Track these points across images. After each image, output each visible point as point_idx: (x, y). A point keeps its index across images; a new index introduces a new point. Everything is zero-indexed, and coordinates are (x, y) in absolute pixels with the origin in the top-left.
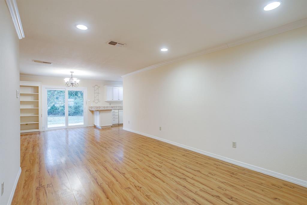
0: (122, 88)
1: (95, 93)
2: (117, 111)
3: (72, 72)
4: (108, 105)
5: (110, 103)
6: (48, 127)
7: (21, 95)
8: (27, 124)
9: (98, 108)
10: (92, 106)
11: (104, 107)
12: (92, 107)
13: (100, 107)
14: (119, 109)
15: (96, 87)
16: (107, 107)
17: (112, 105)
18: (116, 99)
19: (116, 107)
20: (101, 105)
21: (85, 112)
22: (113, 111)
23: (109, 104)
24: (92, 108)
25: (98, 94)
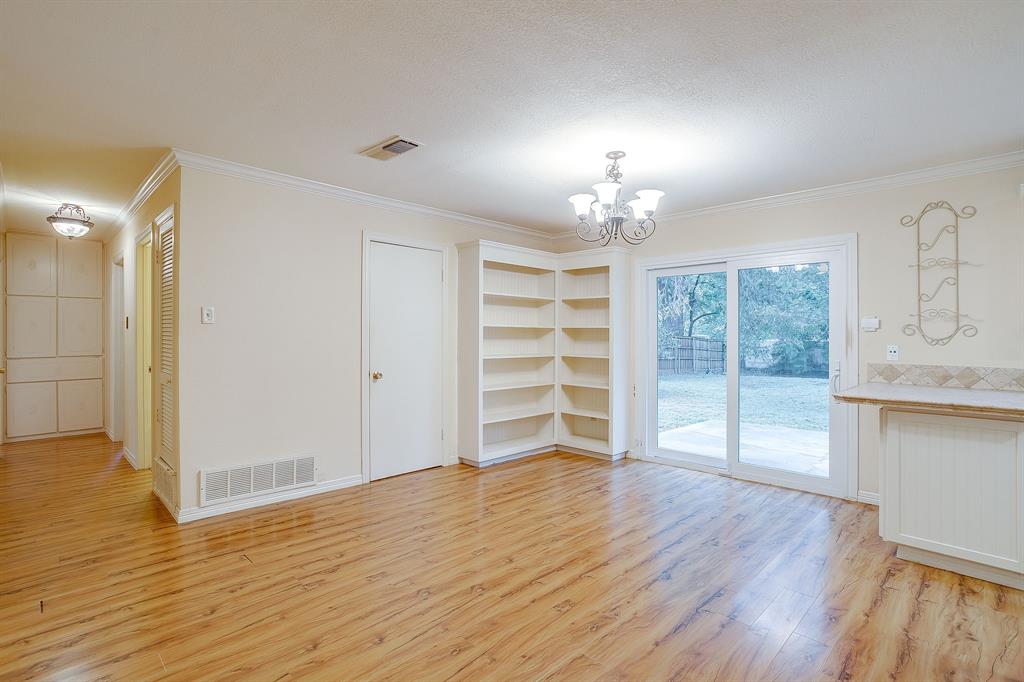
1: (919, 267)
13: (969, 378)
15: (937, 219)
24: (890, 380)
25: (952, 273)
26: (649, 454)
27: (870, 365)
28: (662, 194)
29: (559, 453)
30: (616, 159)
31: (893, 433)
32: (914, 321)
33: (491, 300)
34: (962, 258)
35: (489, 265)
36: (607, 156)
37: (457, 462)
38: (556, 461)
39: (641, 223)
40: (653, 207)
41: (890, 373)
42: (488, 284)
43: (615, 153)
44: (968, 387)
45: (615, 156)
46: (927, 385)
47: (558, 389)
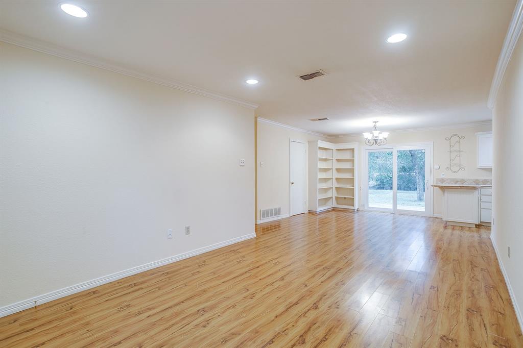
1: (450, 151)
3: (375, 122)
6: (369, 206)
7: (338, 160)
8: (345, 198)
9: (457, 182)
10: (443, 177)
13: (463, 181)
15: (455, 139)
20: (467, 175)
21: (428, 189)
24: (442, 183)
25: (459, 153)
27: (437, 179)
29: (334, 209)
31: (446, 194)
32: (449, 166)
33: (321, 160)
34: (461, 150)
35: (320, 148)
37: (308, 211)
38: (333, 212)
39: (381, 140)
40: (386, 136)
41: (442, 180)
42: (321, 154)
44: (463, 184)
47: (334, 189)
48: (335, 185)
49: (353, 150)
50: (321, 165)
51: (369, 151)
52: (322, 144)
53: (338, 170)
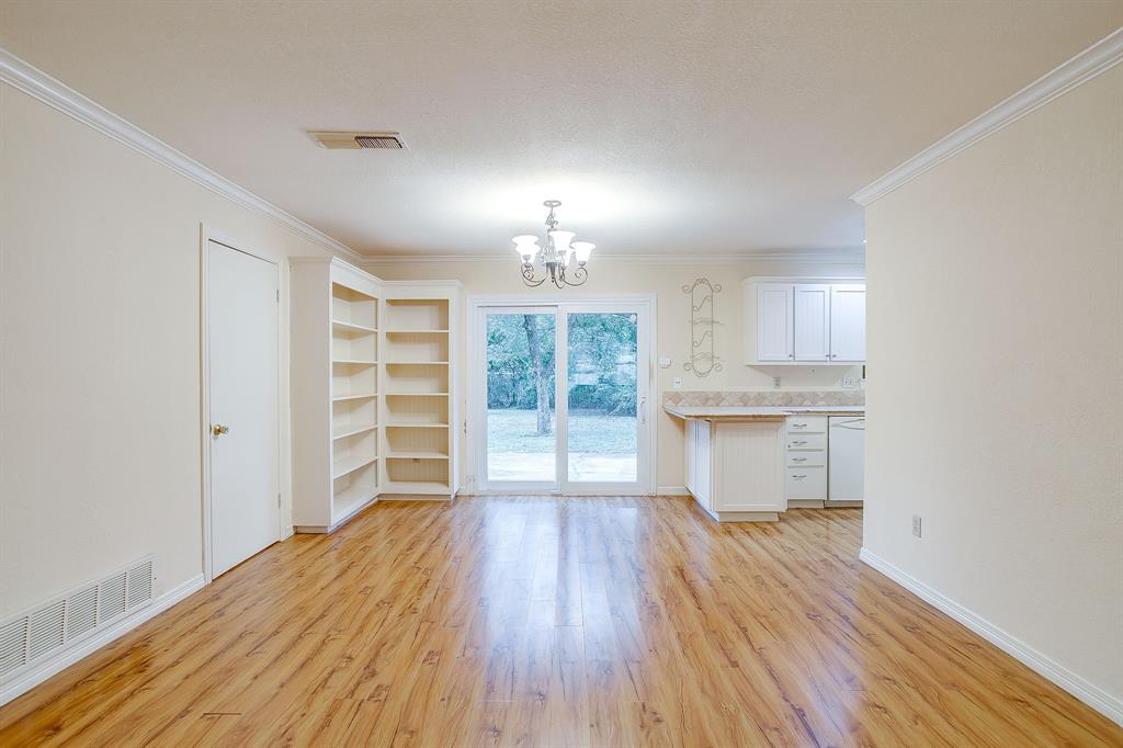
0: (863, 287)
1: (693, 323)
2: (817, 424)
4: (765, 386)
5: (777, 373)
6: (491, 477)
7: (394, 337)
9: (707, 399)
10: (677, 388)
11: (744, 400)
12: (676, 398)
13: (718, 399)
14: (830, 415)
15: (702, 290)
16: (760, 399)
17: (786, 388)
18: (810, 353)
19: (814, 398)
20: (729, 384)
21: (644, 420)
22: (791, 421)
23: (772, 381)
24: (676, 403)
25: (709, 328)
26: (482, 488)
27: (665, 393)
28: (593, 246)
29: (382, 503)
30: (553, 207)
32: (690, 361)
33: (340, 332)
34: (715, 318)
35: (338, 290)
36: (545, 204)
37: (292, 532)
43: (551, 202)
44: (718, 405)
45: (550, 204)
46: (697, 405)
47: (382, 433)
48: (386, 419)
49: (443, 305)
50: (339, 352)
51: (489, 311)
52: (344, 273)
53: (394, 370)
